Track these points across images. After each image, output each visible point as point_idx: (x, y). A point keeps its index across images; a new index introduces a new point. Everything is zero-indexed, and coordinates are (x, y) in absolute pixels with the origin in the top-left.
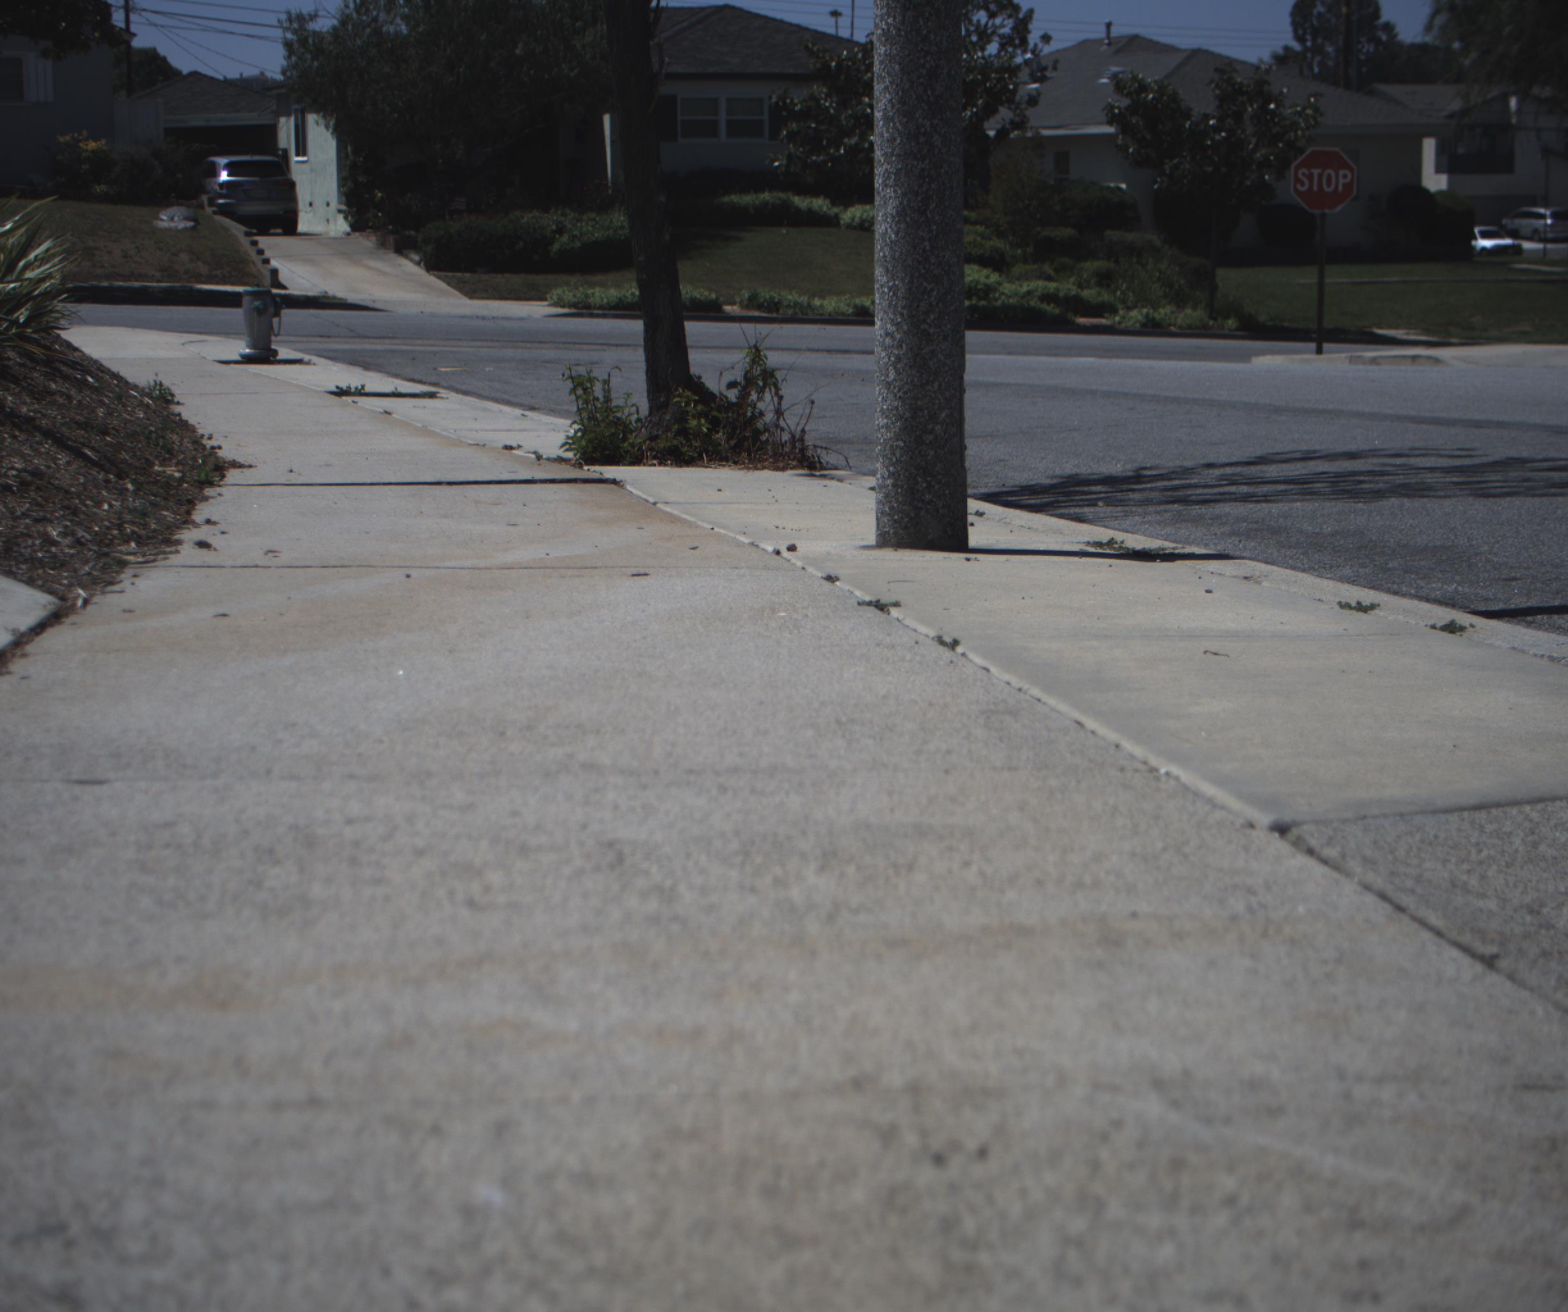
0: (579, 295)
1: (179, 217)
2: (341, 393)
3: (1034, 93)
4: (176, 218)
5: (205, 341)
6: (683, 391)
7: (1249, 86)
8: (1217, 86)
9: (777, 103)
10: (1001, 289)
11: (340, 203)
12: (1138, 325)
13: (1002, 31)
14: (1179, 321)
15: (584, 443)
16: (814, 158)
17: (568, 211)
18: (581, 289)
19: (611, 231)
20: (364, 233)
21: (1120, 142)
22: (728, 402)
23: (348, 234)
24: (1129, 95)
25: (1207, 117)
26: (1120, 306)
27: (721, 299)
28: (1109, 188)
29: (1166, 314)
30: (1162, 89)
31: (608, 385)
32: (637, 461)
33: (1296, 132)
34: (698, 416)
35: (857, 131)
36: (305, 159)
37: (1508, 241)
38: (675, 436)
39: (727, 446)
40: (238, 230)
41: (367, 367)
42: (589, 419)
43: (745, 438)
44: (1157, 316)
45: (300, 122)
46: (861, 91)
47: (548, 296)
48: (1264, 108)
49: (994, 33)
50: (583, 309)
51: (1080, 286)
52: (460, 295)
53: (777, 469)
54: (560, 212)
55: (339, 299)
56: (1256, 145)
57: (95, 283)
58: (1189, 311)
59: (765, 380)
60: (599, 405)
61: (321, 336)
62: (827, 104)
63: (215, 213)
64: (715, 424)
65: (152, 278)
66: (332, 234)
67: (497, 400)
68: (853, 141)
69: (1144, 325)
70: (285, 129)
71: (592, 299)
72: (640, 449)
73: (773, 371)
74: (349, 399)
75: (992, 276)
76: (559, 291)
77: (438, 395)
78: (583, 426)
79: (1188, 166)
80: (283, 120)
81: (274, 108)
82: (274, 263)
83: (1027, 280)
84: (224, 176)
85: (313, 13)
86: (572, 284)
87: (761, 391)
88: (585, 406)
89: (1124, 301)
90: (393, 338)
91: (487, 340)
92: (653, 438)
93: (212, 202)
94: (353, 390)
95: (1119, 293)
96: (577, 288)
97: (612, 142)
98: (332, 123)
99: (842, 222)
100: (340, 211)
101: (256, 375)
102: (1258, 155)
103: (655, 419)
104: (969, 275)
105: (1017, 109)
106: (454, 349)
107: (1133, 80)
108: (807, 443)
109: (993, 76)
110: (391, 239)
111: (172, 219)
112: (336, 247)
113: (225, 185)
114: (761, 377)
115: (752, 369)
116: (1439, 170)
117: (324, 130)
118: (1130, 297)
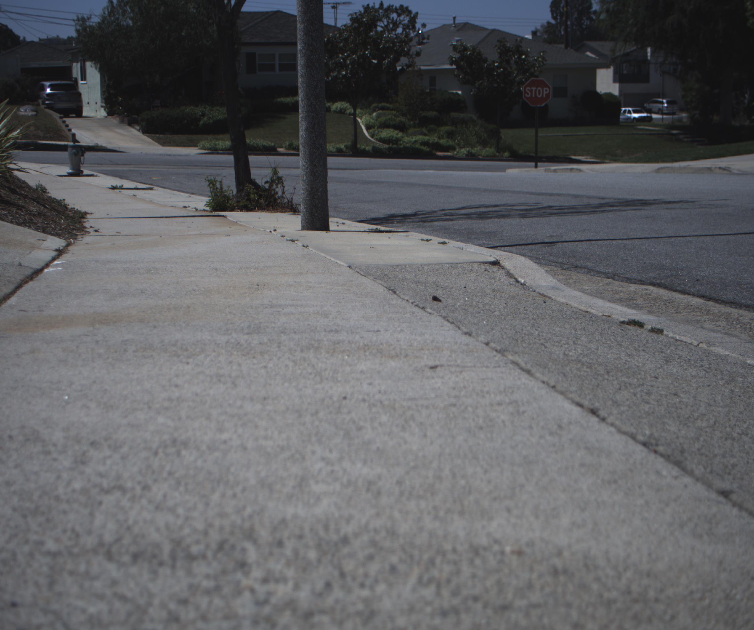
0: (212, 144)
2: (114, 188)
3: (419, 50)
4: (28, 111)
5: (50, 167)
6: (249, 185)
7: (513, 48)
8: (498, 48)
10: (403, 139)
11: (102, 102)
12: (464, 156)
13: (404, 22)
14: (483, 154)
17: (207, 106)
18: (213, 141)
20: (113, 117)
21: (456, 73)
22: (265, 189)
23: (106, 117)
24: (459, 52)
25: (494, 62)
26: (457, 147)
27: (276, 146)
28: (453, 93)
29: (477, 150)
30: (474, 49)
31: (222, 183)
32: (232, 210)
33: (534, 68)
34: (254, 194)
35: (337, 69)
36: (85, 82)
37: (644, 115)
38: (246, 201)
39: (264, 204)
40: (56, 116)
41: (121, 177)
42: (215, 195)
43: (271, 202)
44: (473, 151)
45: (83, 65)
46: (338, 51)
47: (198, 145)
48: (520, 57)
49: (400, 23)
50: (214, 151)
51: (439, 138)
52: (158, 144)
53: (282, 212)
54: (203, 107)
55: (103, 147)
56: (517, 74)
58: (488, 149)
60: (218, 190)
61: (98, 164)
63: (45, 108)
64: (260, 196)
66: (99, 117)
67: (178, 191)
68: (335, 74)
69: (467, 155)
70: (76, 68)
71: (218, 146)
72: (233, 206)
73: (281, 177)
74: (118, 191)
75: (399, 134)
76: (203, 142)
77: (153, 189)
78: (213, 198)
79: (486, 84)
80: (74, 64)
81: (71, 58)
82: (73, 131)
83: (415, 135)
84: (48, 91)
85: (89, 16)
86: (209, 139)
87: (277, 185)
88: (213, 191)
89: (459, 145)
90: (130, 165)
91: (172, 165)
92: (238, 202)
93: (43, 103)
94: (118, 187)
95: (456, 141)
96: (211, 141)
98: (98, 66)
99: (332, 110)
100: (102, 106)
102: (518, 79)
103: (239, 195)
104: (389, 134)
105: (410, 58)
106: (158, 169)
107: (462, 45)
108: (293, 203)
109: (397, 44)
110: (126, 119)
111: (26, 111)
112: (100, 122)
113: (49, 95)
114: (277, 180)
115: (273, 176)
116: (615, 81)
117: (95, 70)
118: (462, 143)
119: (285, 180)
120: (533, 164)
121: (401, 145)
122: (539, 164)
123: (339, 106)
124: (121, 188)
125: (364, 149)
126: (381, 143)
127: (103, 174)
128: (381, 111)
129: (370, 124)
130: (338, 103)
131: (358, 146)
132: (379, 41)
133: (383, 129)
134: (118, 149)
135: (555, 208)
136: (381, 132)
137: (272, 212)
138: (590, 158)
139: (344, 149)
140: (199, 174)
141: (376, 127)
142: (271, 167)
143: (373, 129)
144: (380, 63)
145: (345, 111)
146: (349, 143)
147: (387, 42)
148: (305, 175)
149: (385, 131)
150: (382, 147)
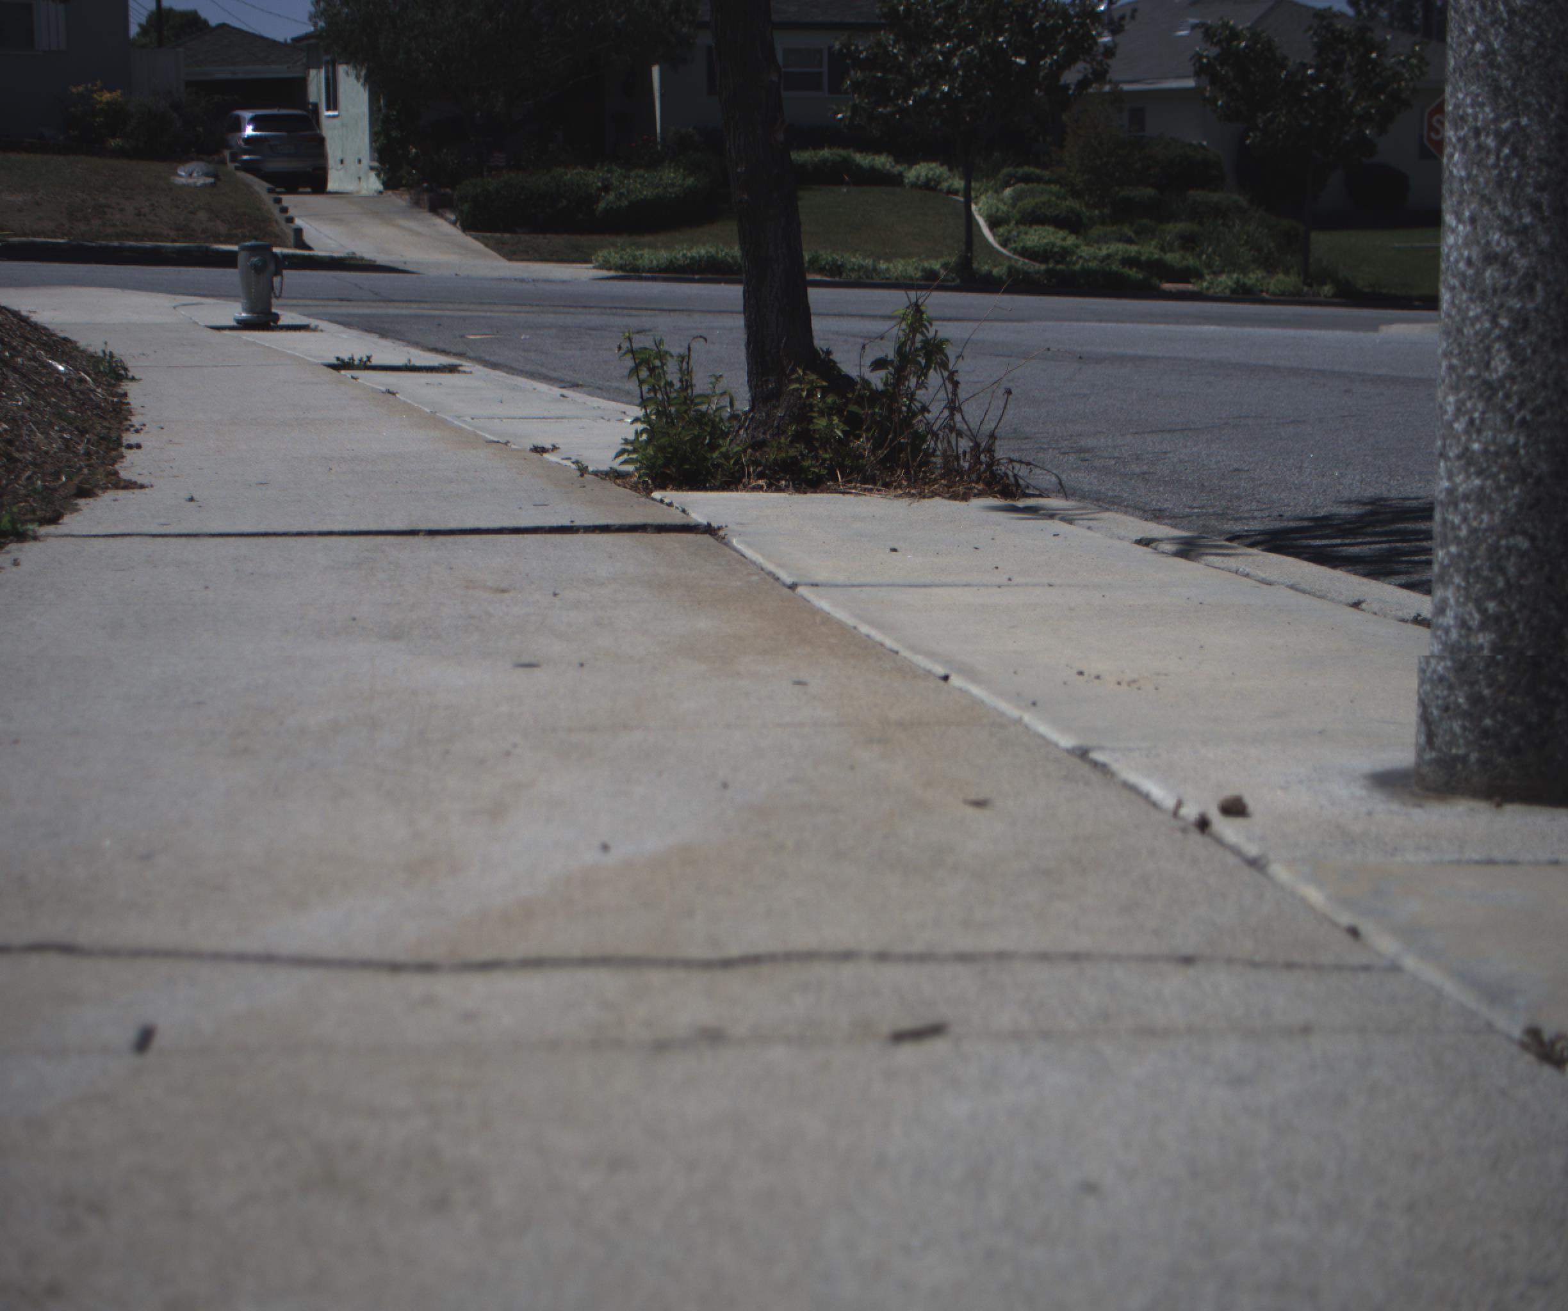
0: (626, 257)
1: (198, 172)
2: (341, 365)
3: (1110, 45)
4: (195, 175)
5: (202, 304)
6: (804, 374)
8: (1315, 33)
9: (840, 50)
10: (1078, 251)
11: (372, 159)
12: (1227, 291)
14: (1272, 287)
15: (650, 451)
16: (880, 110)
17: (615, 168)
18: (628, 250)
19: (660, 189)
20: (397, 192)
21: (1206, 96)
22: (871, 390)
23: (381, 192)
24: (1219, 42)
25: (1305, 66)
26: (1205, 271)
29: (1257, 280)
30: (1254, 36)
31: (688, 363)
33: (1399, 83)
35: (927, 81)
36: (336, 113)
38: (791, 442)
39: (872, 458)
40: (260, 187)
41: (383, 334)
42: (659, 414)
43: (901, 448)
44: (1248, 281)
45: (331, 75)
46: (931, 37)
47: (593, 258)
48: (1364, 56)
50: (631, 272)
51: (1162, 249)
52: (497, 256)
53: (954, 497)
54: (606, 169)
55: (367, 260)
56: (1356, 98)
57: (104, 243)
58: (1281, 276)
59: (929, 357)
60: (674, 394)
61: (341, 300)
62: (895, 51)
63: (237, 169)
65: (166, 238)
66: (364, 192)
67: (532, 375)
68: (924, 90)
69: (1233, 291)
70: (315, 81)
71: (641, 261)
74: (349, 374)
75: (1069, 238)
76: (605, 252)
77: (460, 368)
78: (649, 425)
79: (1283, 120)
80: (313, 72)
81: (304, 60)
82: (299, 222)
83: (1106, 242)
84: (249, 131)
86: (619, 244)
88: (652, 394)
89: (1209, 266)
90: (422, 302)
91: (525, 305)
93: (234, 158)
94: (356, 362)
95: (1204, 257)
96: (624, 250)
97: (662, 95)
98: (363, 73)
99: (906, 181)
100: (372, 168)
101: (247, 343)
102: (1358, 108)
103: (761, 416)
104: (1044, 237)
105: (1095, 62)
106: (488, 314)
107: (1225, 25)
108: (999, 455)
110: (426, 197)
111: (190, 175)
112: (367, 206)
113: (249, 140)
114: (924, 352)
115: (909, 338)
117: (355, 82)
118: (1217, 262)
121: (1074, 264)
123: (923, 173)
124: (366, 365)
125: (990, 273)
126: (1026, 261)
128: (1021, 186)
129: (999, 214)
130: (922, 164)
131: (975, 266)
133: (1030, 226)
134: (401, 266)
136: (1026, 233)
139: (943, 273)
141: (1012, 223)
143: (1005, 228)
144: (1033, 63)
145: (939, 183)
146: (953, 260)
147: (1049, 14)
149: (1035, 231)
150: (1032, 269)
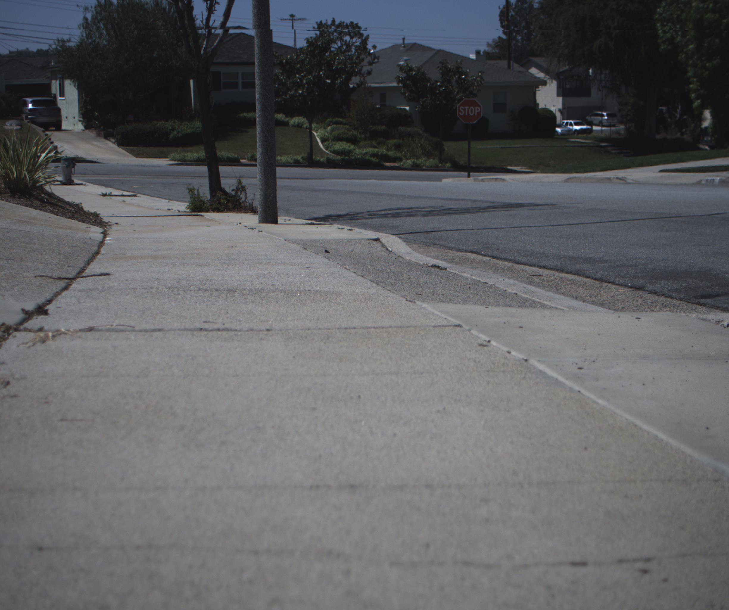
0: (181, 156)
2: (104, 195)
3: (370, 70)
4: (13, 125)
6: (220, 192)
7: (453, 69)
8: (440, 68)
10: (355, 151)
11: (80, 117)
12: (410, 166)
13: (356, 44)
14: (427, 164)
16: (277, 99)
17: (176, 121)
18: (182, 153)
19: (194, 129)
20: (90, 130)
21: (402, 91)
22: (232, 195)
23: (84, 130)
24: (405, 72)
25: (436, 82)
26: (404, 158)
27: (240, 157)
28: (400, 109)
29: (422, 161)
30: (419, 69)
31: (199, 191)
32: (207, 211)
33: (473, 87)
34: (224, 199)
35: (294, 88)
36: (64, 98)
38: (217, 204)
40: (39, 130)
41: (106, 186)
42: (193, 200)
43: (237, 205)
44: (418, 162)
45: (61, 83)
46: (295, 72)
47: (169, 156)
48: (460, 78)
49: (352, 45)
50: (183, 162)
51: (388, 150)
52: (132, 156)
53: (245, 213)
54: (173, 121)
55: (84, 158)
56: (458, 92)
58: (431, 160)
60: (196, 196)
61: (82, 174)
62: (282, 78)
63: (28, 122)
64: (228, 201)
66: (76, 130)
68: (293, 92)
69: (412, 166)
70: (55, 85)
71: (187, 158)
72: (208, 208)
73: (244, 186)
74: (108, 197)
75: (351, 146)
76: (173, 154)
77: (137, 196)
78: (192, 202)
79: (429, 101)
80: (53, 82)
81: (50, 76)
82: (56, 144)
83: (366, 148)
84: (30, 106)
85: (68, 39)
86: (179, 151)
87: (241, 192)
88: (192, 197)
89: (405, 156)
90: (110, 175)
91: (147, 175)
92: (211, 205)
93: (27, 118)
94: (108, 194)
95: (403, 153)
96: (180, 153)
97: (194, 91)
98: (77, 84)
99: (290, 124)
100: (80, 121)
102: (458, 97)
103: (212, 200)
104: (342, 146)
105: (362, 77)
106: (135, 179)
107: (407, 66)
108: (254, 206)
109: (349, 66)
110: (102, 133)
111: (11, 125)
112: (79, 136)
113: (30, 110)
114: (241, 188)
115: (238, 185)
116: (558, 95)
117: (74, 88)
118: (409, 155)
119: (247, 189)
120: (466, 174)
121: (352, 156)
122: (472, 174)
123: (297, 121)
124: (110, 195)
125: (319, 160)
126: (334, 155)
127: (90, 183)
128: (335, 126)
129: (325, 137)
130: (296, 117)
131: (314, 157)
132: (332, 62)
133: (337, 142)
134: (96, 161)
135: (452, 210)
136: (335, 144)
137: (237, 213)
138: (524, 169)
139: (301, 160)
140: (173, 184)
141: (330, 140)
142: (236, 177)
143: (327, 142)
144: (333, 82)
145: (303, 125)
146: (306, 155)
147: (339, 64)
148: (261, 185)
149: (339, 144)
150: (336, 159)
